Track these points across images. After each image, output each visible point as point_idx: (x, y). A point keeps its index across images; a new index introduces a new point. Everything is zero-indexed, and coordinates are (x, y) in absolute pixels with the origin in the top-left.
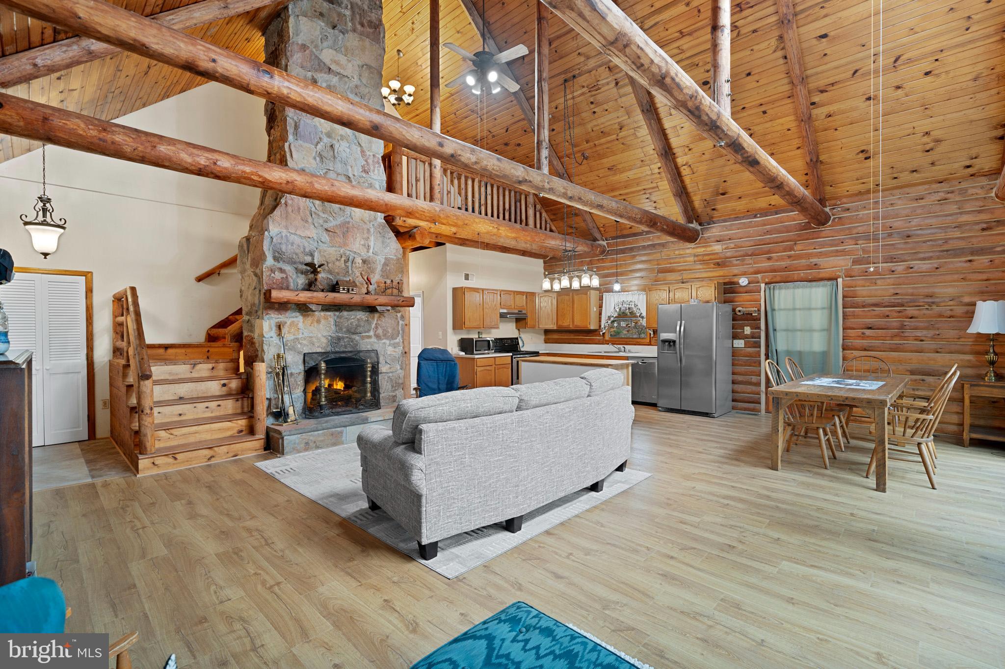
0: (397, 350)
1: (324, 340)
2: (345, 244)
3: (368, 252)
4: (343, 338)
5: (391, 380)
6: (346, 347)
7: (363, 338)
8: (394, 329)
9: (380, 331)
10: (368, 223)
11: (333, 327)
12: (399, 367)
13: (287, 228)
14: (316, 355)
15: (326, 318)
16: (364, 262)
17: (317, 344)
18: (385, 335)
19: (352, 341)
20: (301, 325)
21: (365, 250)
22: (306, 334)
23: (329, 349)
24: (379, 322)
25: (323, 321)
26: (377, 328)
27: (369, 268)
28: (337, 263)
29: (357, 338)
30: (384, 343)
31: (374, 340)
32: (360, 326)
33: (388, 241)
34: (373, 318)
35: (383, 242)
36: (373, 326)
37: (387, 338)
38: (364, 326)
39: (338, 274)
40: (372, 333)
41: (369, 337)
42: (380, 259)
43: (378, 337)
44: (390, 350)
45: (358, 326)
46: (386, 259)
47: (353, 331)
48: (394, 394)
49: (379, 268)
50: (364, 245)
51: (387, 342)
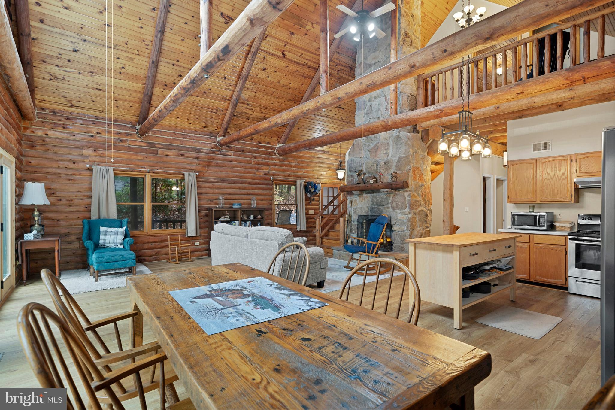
0: (405, 217)
1: (366, 209)
2: (376, 156)
3: (388, 157)
4: (374, 208)
5: (401, 236)
6: (375, 213)
7: (385, 208)
8: (403, 203)
9: (394, 204)
10: (388, 139)
11: (371, 202)
12: (405, 229)
13: (354, 156)
14: (363, 216)
15: (367, 197)
16: (386, 163)
17: (364, 211)
18: (397, 207)
19: (379, 210)
20: (358, 201)
21: (386, 156)
22: (360, 206)
23: (369, 214)
24: (394, 199)
25: (366, 199)
26: (392, 202)
27: (388, 166)
28: (372, 167)
29: (382, 208)
30: (396, 212)
31: (391, 209)
32: (382, 201)
33: (400, 146)
34: (390, 196)
35: (397, 148)
36: (390, 201)
37: (399, 209)
38: (385, 201)
39: (373, 173)
40: (390, 206)
41: (388, 208)
42: (396, 159)
43: (393, 207)
44: (400, 217)
45: (381, 201)
46: (399, 158)
47: (379, 204)
48: (402, 246)
49: (394, 164)
50: (386, 154)
51: (399, 211)
